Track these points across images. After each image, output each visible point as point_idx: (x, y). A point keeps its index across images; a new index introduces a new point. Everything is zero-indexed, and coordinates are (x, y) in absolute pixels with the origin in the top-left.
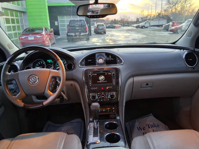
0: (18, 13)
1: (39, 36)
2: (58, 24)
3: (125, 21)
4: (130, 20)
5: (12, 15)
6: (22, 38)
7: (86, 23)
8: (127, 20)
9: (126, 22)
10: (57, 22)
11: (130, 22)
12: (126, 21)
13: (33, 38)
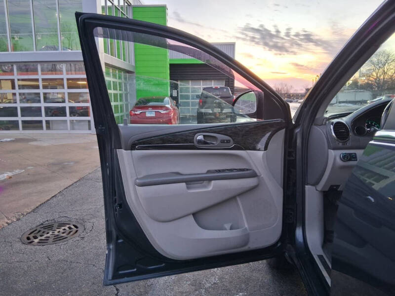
0: (122, 73)
1: (164, 110)
2: (178, 94)
3: (283, 92)
4: (292, 91)
5: (114, 76)
6: (136, 113)
7: (230, 92)
8: (288, 90)
9: (285, 94)
10: (176, 91)
11: (293, 95)
12: (286, 92)
13: (153, 115)
